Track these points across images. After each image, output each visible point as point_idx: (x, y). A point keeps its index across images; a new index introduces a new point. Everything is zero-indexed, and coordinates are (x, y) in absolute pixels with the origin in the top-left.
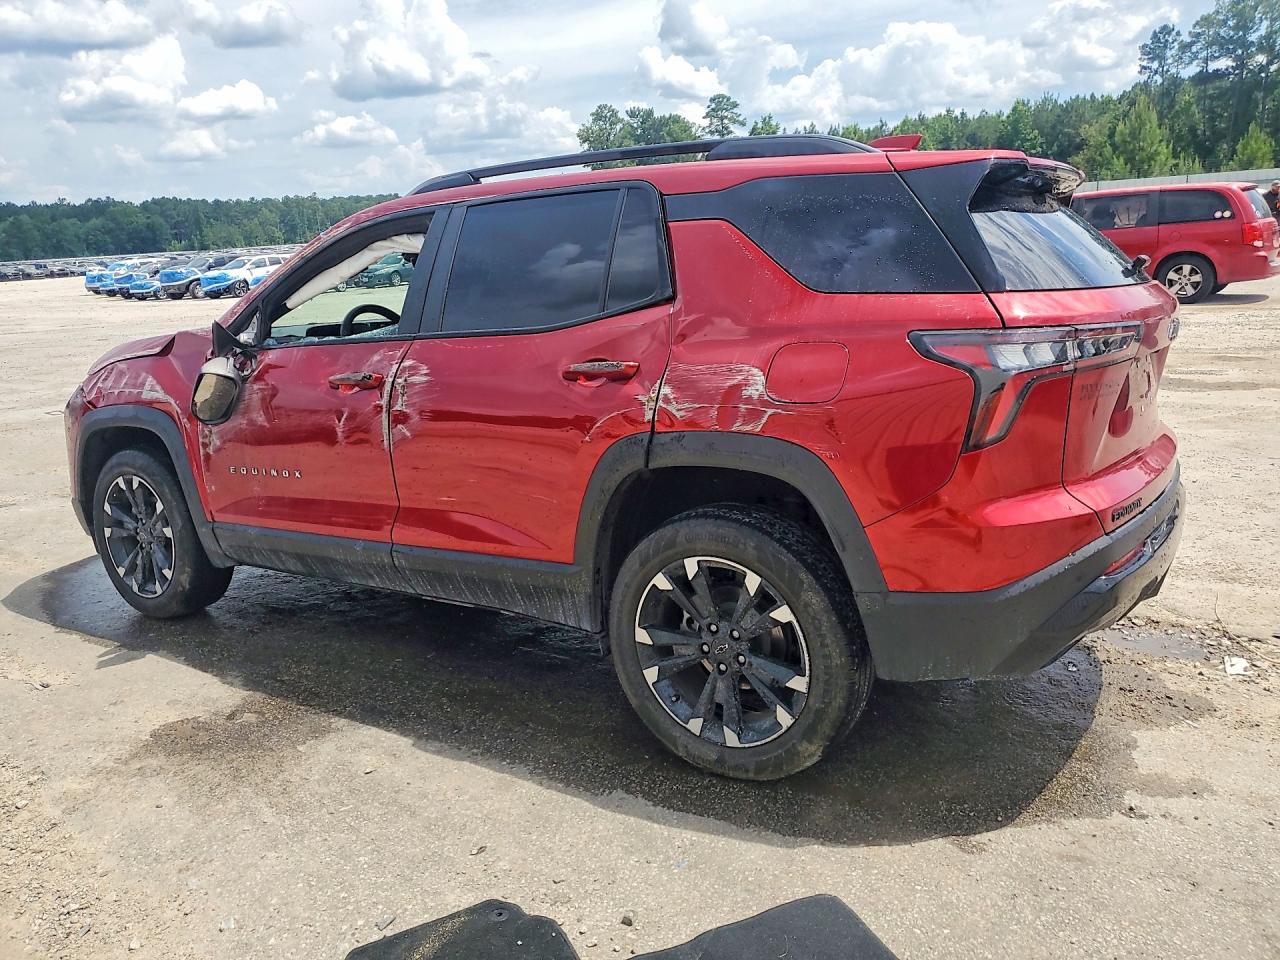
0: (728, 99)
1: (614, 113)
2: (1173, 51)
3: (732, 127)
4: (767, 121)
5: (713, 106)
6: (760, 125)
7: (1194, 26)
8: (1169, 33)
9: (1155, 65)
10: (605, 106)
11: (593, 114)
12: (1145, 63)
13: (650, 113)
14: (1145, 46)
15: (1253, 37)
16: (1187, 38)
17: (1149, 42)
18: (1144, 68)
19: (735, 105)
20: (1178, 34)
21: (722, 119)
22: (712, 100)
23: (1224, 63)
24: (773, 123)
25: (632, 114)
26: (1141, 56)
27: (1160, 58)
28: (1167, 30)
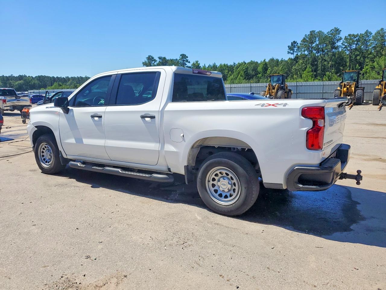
0: (186, 55)
1: (153, 58)
2: (296, 48)
3: (187, 63)
4: (197, 62)
5: (181, 57)
6: (195, 63)
7: (301, 42)
9: (292, 52)
10: (150, 56)
11: (147, 58)
12: (289, 51)
13: (165, 58)
14: (289, 46)
15: (314, 45)
16: (299, 45)
18: (288, 52)
19: (187, 57)
20: (298, 44)
21: (184, 61)
22: (181, 55)
23: (306, 53)
24: (198, 63)
25: (160, 58)
26: (288, 49)
27: (293, 50)
28: (295, 42)
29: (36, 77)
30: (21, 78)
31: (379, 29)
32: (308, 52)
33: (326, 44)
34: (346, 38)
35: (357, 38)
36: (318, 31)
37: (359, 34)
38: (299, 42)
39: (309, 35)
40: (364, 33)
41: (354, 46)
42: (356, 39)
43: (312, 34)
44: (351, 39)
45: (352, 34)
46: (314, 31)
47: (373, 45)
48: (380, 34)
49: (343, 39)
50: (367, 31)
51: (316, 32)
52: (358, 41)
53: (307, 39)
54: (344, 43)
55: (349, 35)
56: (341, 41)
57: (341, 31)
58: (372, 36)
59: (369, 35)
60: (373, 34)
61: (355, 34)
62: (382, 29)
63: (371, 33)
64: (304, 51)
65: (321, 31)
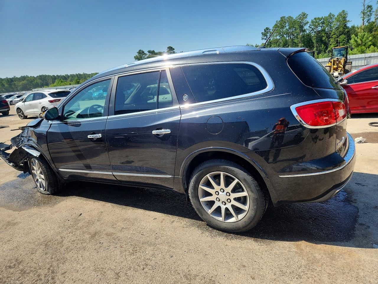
1: (143, 52)
2: (269, 34)
8: (268, 29)
9: (265, 37)
10: (141, 50)
11: (137, 52)
12: (263, 37)
13: (153, 51)
14: (262, 33)
15: (284, 30)
16: (271, 31)
17: (263, 31)
23: (278, 37)
25: (149, 52)
26: (262, 35)
27: (266, 36)
28: (267, 29)
29: (37, 77)
30: (23, 78)
31: (341, 11)
32: (279, 37)
33: (295, 28)
34: (312, 22)
35: (322, 21)
36: (288, 16)
37: (324, 17)
38: (271, 28)
39: (280, 21)
40: (328, 15)
41: (320, 29)
42: (320, 22)
43: (282, 20)
44: (316, 22)
45: (317, 17)
46: (284, 17)
47: (336, 26)
48: (341, 15)
49: (310, 22)
50: (330, 14)
51: (286, 17)
52: (323, 23)
53: (278, 25)
54: (311, 26)
55: (315, 19)
56: (308, 25)
57: (307, 15)
58: (335, 18)
59: (332, 17)
60: (336, 16)
61: (320, 17)
62: (343, 11)
63: (333, 16)
64: (276, 36)
65: (290, 16)
